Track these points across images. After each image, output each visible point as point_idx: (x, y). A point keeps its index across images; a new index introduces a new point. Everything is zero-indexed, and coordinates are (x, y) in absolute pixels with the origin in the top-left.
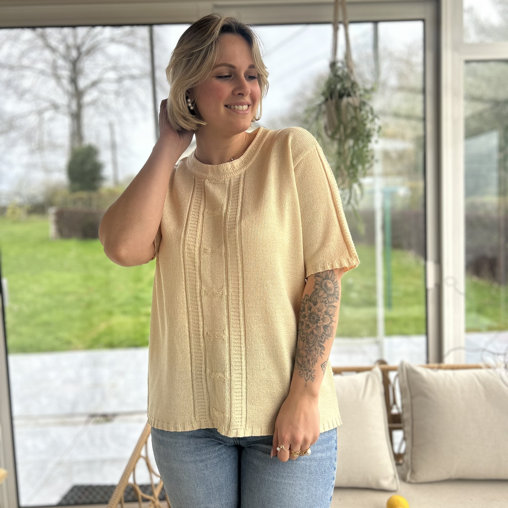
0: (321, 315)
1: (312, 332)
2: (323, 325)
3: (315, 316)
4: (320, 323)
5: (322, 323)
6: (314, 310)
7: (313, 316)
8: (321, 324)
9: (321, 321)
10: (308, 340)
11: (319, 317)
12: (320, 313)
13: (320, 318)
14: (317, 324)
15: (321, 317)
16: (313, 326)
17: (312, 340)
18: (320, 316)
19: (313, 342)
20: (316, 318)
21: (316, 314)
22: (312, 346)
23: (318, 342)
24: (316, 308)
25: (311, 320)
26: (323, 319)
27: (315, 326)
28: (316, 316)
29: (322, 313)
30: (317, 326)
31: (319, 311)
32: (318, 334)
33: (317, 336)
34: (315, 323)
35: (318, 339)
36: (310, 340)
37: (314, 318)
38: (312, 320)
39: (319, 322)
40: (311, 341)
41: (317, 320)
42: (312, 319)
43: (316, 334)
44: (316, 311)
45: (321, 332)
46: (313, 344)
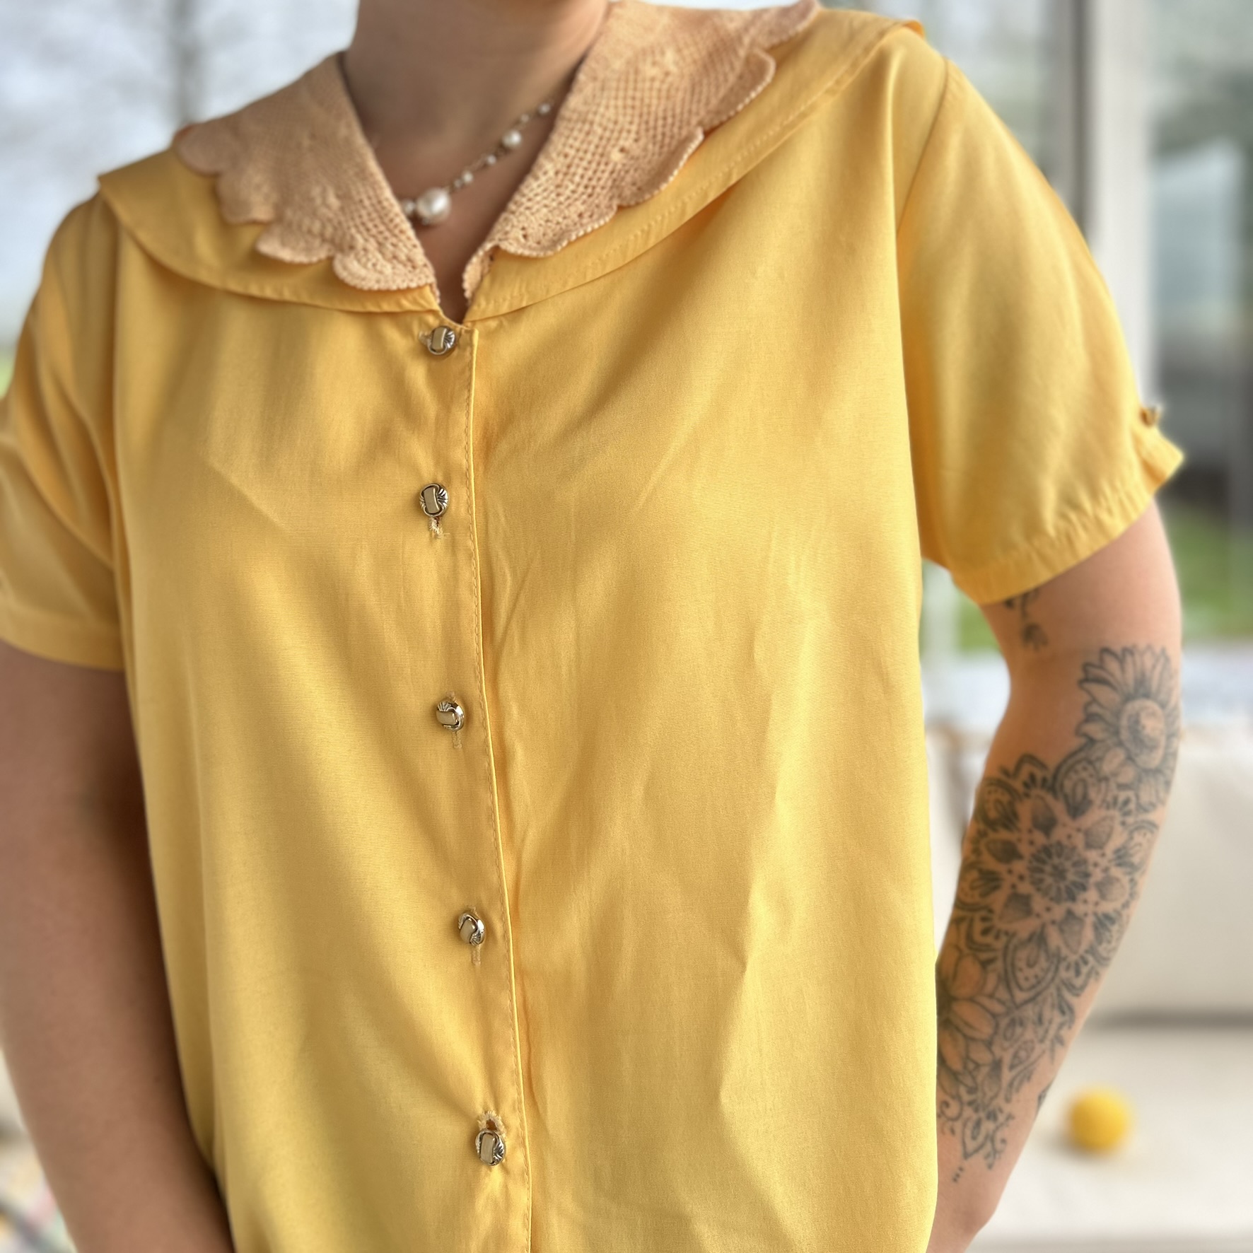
0: (1096, 865)
1: (1039, 938)
2: (1095, 914)
3: (1068, 865)
4: (1085, 902)
5: (1097, 904)
6: (1069, 837)
7: (1056, 861)
8: (1090, 908)
9: (1092, 895)
10: (1009, 969)
11: (1087, 875)
12: (1092, 855)
13: (1092, 880)
14: (1068, 905)
15: (1097, 875)
16: (1048, 909)
17: (1030, 973)
18: (1091, 868)
19: (1033, 981)
20: (1071, 876)
21: (1075, 858)
22: (1026, 1002)
23: (1058, 989)
24: (1079, 830)
25: (1041, 881)
26: (1104, 888)
27: (1059, 911)
28: (1075, 864)
29: (1103, 855)
30: (1070, 913)
31: (1089, 846)
32: (1064, 951)
33: (1056, 958)
34: (1064, 895)
35: (1064, 974)
36: (1021, 970)
37: (1060, 873)
38: (1049, 880)
39: (1082, 896)
40: (1027, 979)
41: (1074, 883)
42: (1052, 875)
43: (1058, 949)
44: (1079, 840)
45: (1079, 943)
46: (1031, 994)
